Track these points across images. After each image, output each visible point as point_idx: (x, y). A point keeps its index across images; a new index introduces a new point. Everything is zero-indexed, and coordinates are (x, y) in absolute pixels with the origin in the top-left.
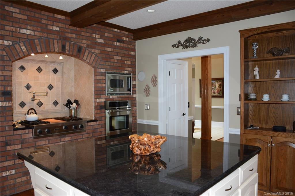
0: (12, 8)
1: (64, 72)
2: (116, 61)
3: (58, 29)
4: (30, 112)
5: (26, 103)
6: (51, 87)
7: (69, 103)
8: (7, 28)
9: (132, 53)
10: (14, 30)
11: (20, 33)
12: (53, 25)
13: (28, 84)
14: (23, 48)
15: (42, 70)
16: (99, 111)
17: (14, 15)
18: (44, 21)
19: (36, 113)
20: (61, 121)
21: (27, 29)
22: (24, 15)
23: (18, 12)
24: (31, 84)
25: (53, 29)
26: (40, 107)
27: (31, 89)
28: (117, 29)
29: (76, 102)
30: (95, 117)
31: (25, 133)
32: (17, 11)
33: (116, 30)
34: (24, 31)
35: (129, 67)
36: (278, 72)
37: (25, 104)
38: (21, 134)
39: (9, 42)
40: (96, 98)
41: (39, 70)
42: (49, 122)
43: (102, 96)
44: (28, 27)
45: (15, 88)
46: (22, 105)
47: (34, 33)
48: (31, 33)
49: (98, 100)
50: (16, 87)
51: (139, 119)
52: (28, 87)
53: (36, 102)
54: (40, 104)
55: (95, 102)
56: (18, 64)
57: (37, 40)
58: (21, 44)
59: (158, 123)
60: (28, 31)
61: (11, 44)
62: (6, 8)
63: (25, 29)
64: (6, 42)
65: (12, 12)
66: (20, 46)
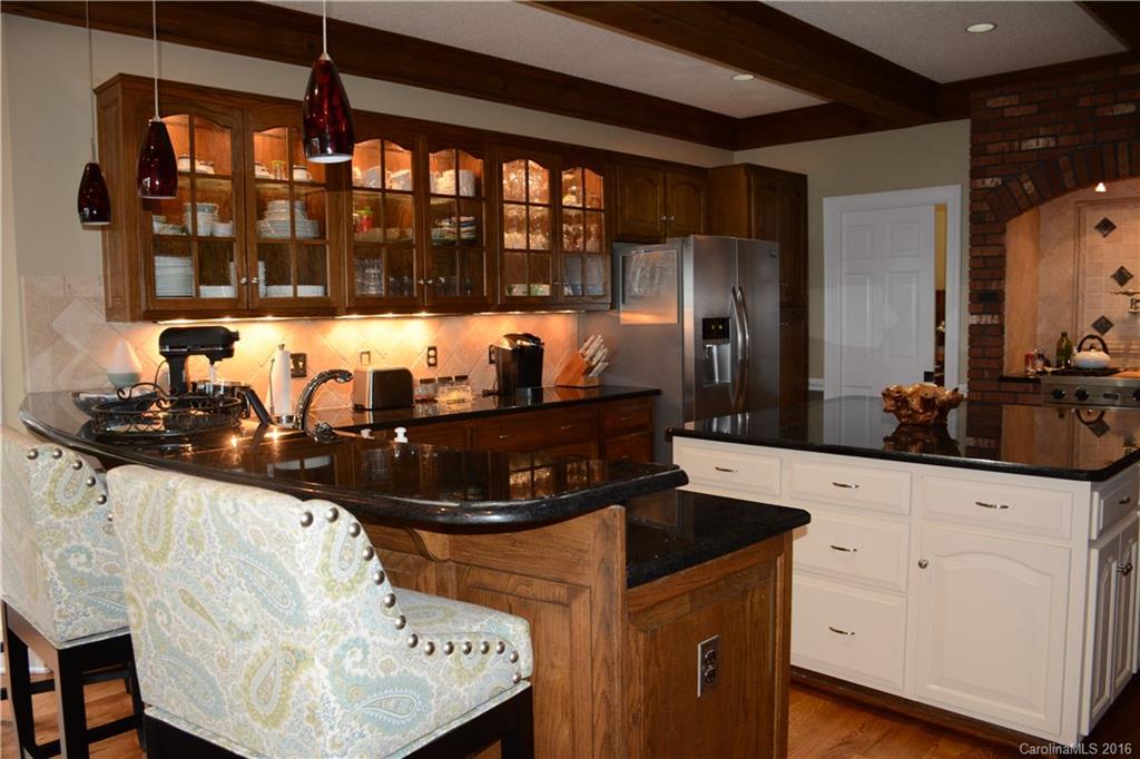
0: (1001, 99)
3: (1131, 108)
4: (1085, 345)
5: (1112, 320)
8: (992, 148)
10: (1007, 149)
11: (1020, 151)
12: (1116, 102)
13: (1122, 268)
14: (1028, 186)
17: (1007, 113)
18: (1084, 102)
19: (1104, 349)
21: (1039, 136)
22: (1029, 104)
23: (1016, 102)
24: (1129, 269)
25: (1115, 113)
27: (1130, 283)
31: (1026, 392)
32: (1015, 100)
34: (1032, 144)
37: (1112, 325)
38: (1016, 393)
39: (996, 179)
44: (1042, 131)
45: (1084, 281)
46: (1103, 325)
47: (1057, 141)
48: (1048, 143)
50: (1087, 279)
52: (1122, 277)
57: (1065, 158)
58: (1025, 177)
60: (1041, 140)
61: (1000, 183)
62: (991, 103)
63: (1032, 137)
64: (988, 182)
65: (1003, 108)
66: (1021, 184)
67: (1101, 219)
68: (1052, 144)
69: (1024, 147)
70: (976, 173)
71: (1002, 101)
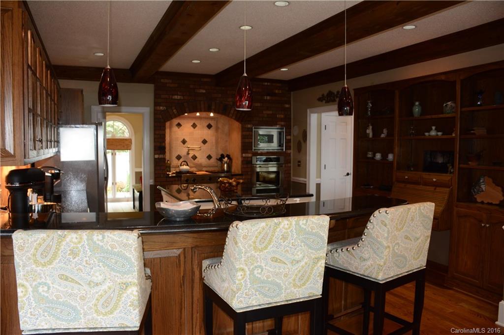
1: (218, 128)
2: (266, 116)
3: (204, 91)
4: (182, 164)
5: (181, 156)
6: (205, 142)
7: (222, 156)
8: (163, 96)
9: (287, 106)
10: (167, 98)
11: (172, 99)
12: (200, 88)
13: (184, 139)
14: (175, 111)
15: (196, 126)
16: (245, 166)
18: (192, 86)
19: (188, 165)
20: (207, 173)
21: (178, 95)
22: (175, 84)
23: (171, 82)
24: (186, 139)
25: (200, 92)
26: (194, 160)
27: (186, 144)
28: (268, 82)
29: (228, 156)
30: (242, 172)
33: (266, 84)
34: (176, 97)
35: (282, 121)
36: (385, 131)
39: (164, 107)
40: (242, 153)
41: (194, 126)
42: (196, 173)
43: (249, 151)
44: (179, 93)
45: (173, 143)
46: (179, 157)
47: (184, 98)
49: (244, 155)
51: (293, 176)
52: (184, 142)
53: (191, 155)
54: (194, 157)
55: (242, 157)
56: (175, 121)
57: (187, 103)
58: (173, 108)
59: (306, 181)
60: (179, 97)
61: (165, 108)
62: (162, 80)
63: (176, 95)
64: (161, 108)
65: (166, 83)
66: (172, 110)
67: (177, 123)
68: (182, 98)
69: (173, 97)
70: (156, 104)
71: (166, 81)
